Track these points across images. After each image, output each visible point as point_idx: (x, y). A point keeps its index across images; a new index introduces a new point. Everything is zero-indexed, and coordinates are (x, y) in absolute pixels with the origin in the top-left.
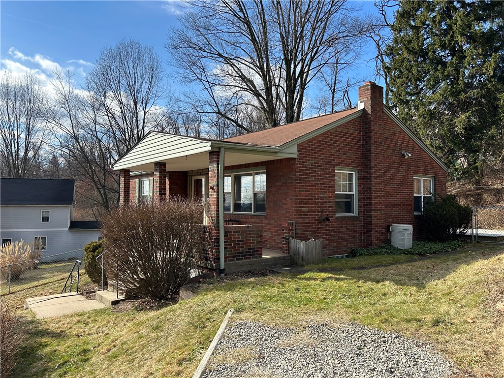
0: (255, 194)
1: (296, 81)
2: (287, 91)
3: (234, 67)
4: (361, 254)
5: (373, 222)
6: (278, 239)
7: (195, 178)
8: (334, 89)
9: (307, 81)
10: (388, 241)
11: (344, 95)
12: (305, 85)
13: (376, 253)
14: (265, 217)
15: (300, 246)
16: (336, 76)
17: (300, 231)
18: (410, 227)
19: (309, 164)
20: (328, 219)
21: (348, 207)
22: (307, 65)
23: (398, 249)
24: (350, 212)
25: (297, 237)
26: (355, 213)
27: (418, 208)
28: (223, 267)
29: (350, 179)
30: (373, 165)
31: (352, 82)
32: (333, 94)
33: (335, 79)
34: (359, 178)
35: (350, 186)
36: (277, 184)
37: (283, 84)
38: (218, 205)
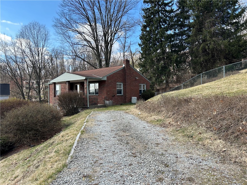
0: (95, 90)
1: (109, 44)
2: (105, 48)
3: (82, 35)
4: (123, 105)
5: (127, 96)
6: (102, 101)
7: (75, 85)
8: (125, 46)
9: (113, 43)
10: (131, 101)
11: (129, 48)
12: (112, 44)
13: (127, 104)
14: (98, 96)
15: (107, 102)
16: (125, 40)
17: (107, 99)
18: (136, 98)
19: (109, 82)
20: (115, 96)
21: (120, 93)
22: (113, 36)
23: (133, 103)
24: (121, 94)
25: (107, 100)
26: (122, 94)
27: (141, 93)
28: (88, 107)
29: (121, 85)
30: (127, 81)
31: (132, 43)
32: (124, 48)
33: (125, 41)
34: (123, 85)
35: (121, 87)
36: (102, 87)
37: (103, 45)
38: (87, 92)
